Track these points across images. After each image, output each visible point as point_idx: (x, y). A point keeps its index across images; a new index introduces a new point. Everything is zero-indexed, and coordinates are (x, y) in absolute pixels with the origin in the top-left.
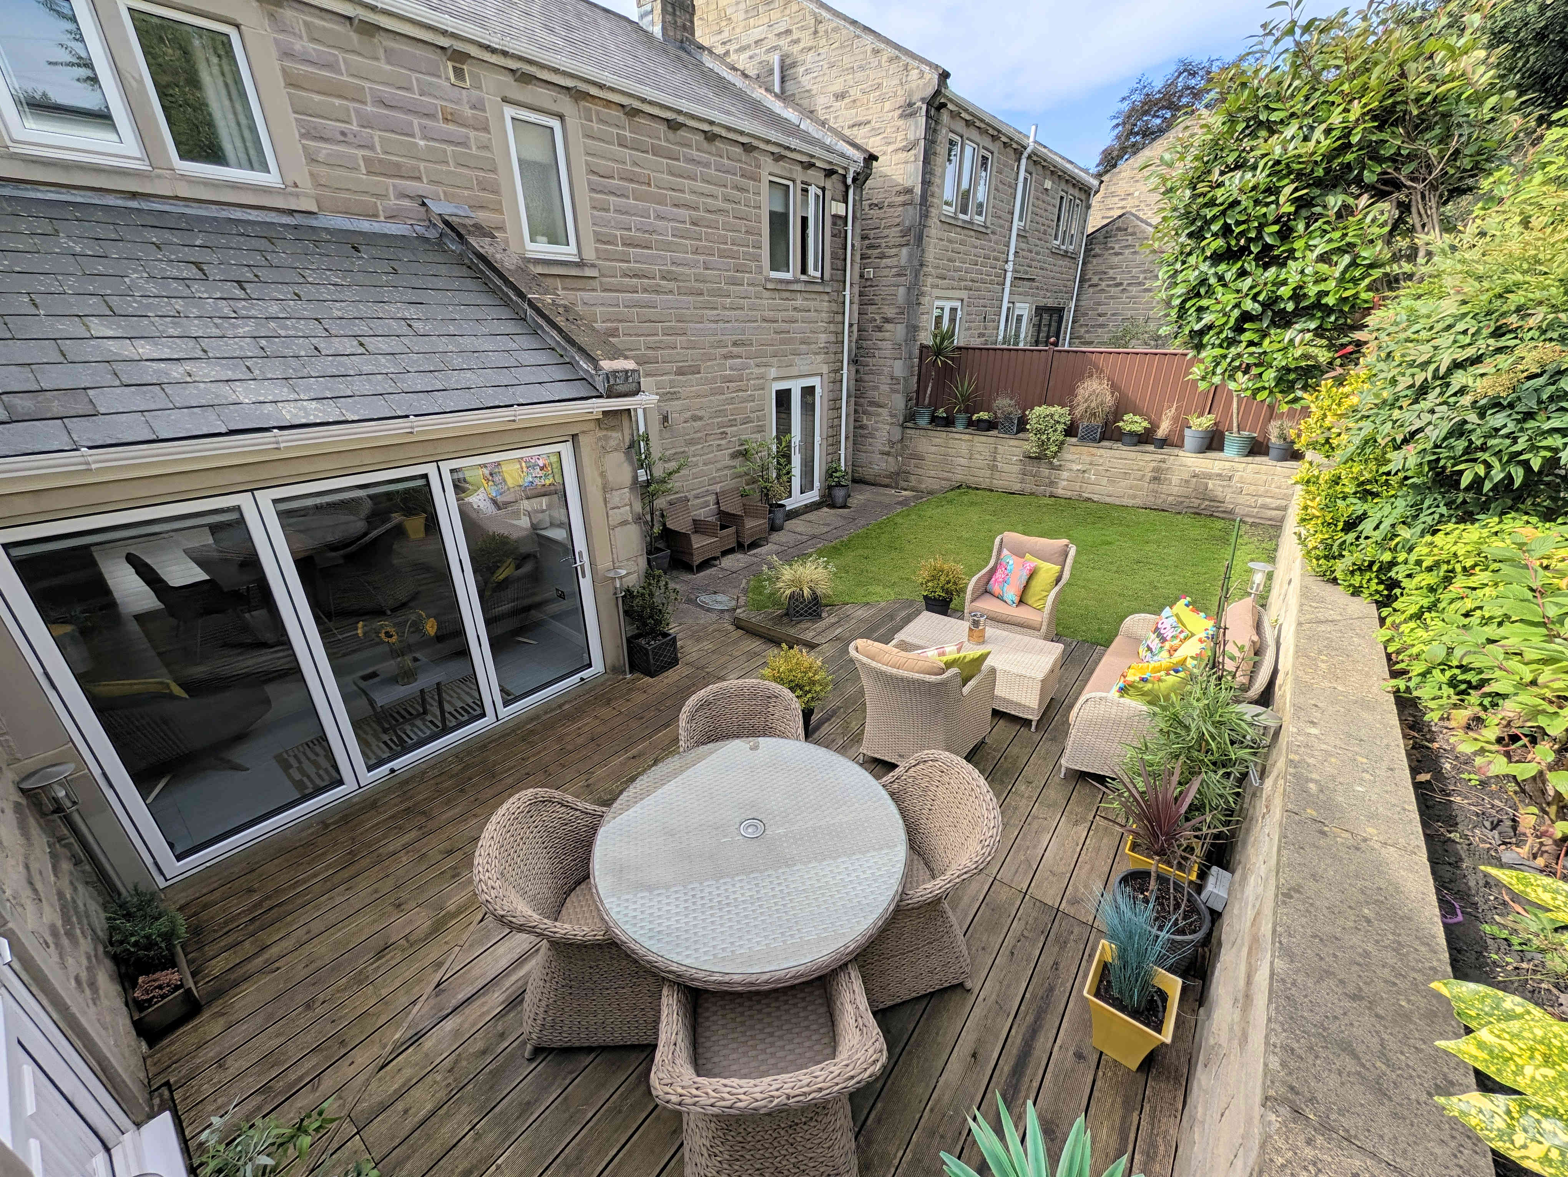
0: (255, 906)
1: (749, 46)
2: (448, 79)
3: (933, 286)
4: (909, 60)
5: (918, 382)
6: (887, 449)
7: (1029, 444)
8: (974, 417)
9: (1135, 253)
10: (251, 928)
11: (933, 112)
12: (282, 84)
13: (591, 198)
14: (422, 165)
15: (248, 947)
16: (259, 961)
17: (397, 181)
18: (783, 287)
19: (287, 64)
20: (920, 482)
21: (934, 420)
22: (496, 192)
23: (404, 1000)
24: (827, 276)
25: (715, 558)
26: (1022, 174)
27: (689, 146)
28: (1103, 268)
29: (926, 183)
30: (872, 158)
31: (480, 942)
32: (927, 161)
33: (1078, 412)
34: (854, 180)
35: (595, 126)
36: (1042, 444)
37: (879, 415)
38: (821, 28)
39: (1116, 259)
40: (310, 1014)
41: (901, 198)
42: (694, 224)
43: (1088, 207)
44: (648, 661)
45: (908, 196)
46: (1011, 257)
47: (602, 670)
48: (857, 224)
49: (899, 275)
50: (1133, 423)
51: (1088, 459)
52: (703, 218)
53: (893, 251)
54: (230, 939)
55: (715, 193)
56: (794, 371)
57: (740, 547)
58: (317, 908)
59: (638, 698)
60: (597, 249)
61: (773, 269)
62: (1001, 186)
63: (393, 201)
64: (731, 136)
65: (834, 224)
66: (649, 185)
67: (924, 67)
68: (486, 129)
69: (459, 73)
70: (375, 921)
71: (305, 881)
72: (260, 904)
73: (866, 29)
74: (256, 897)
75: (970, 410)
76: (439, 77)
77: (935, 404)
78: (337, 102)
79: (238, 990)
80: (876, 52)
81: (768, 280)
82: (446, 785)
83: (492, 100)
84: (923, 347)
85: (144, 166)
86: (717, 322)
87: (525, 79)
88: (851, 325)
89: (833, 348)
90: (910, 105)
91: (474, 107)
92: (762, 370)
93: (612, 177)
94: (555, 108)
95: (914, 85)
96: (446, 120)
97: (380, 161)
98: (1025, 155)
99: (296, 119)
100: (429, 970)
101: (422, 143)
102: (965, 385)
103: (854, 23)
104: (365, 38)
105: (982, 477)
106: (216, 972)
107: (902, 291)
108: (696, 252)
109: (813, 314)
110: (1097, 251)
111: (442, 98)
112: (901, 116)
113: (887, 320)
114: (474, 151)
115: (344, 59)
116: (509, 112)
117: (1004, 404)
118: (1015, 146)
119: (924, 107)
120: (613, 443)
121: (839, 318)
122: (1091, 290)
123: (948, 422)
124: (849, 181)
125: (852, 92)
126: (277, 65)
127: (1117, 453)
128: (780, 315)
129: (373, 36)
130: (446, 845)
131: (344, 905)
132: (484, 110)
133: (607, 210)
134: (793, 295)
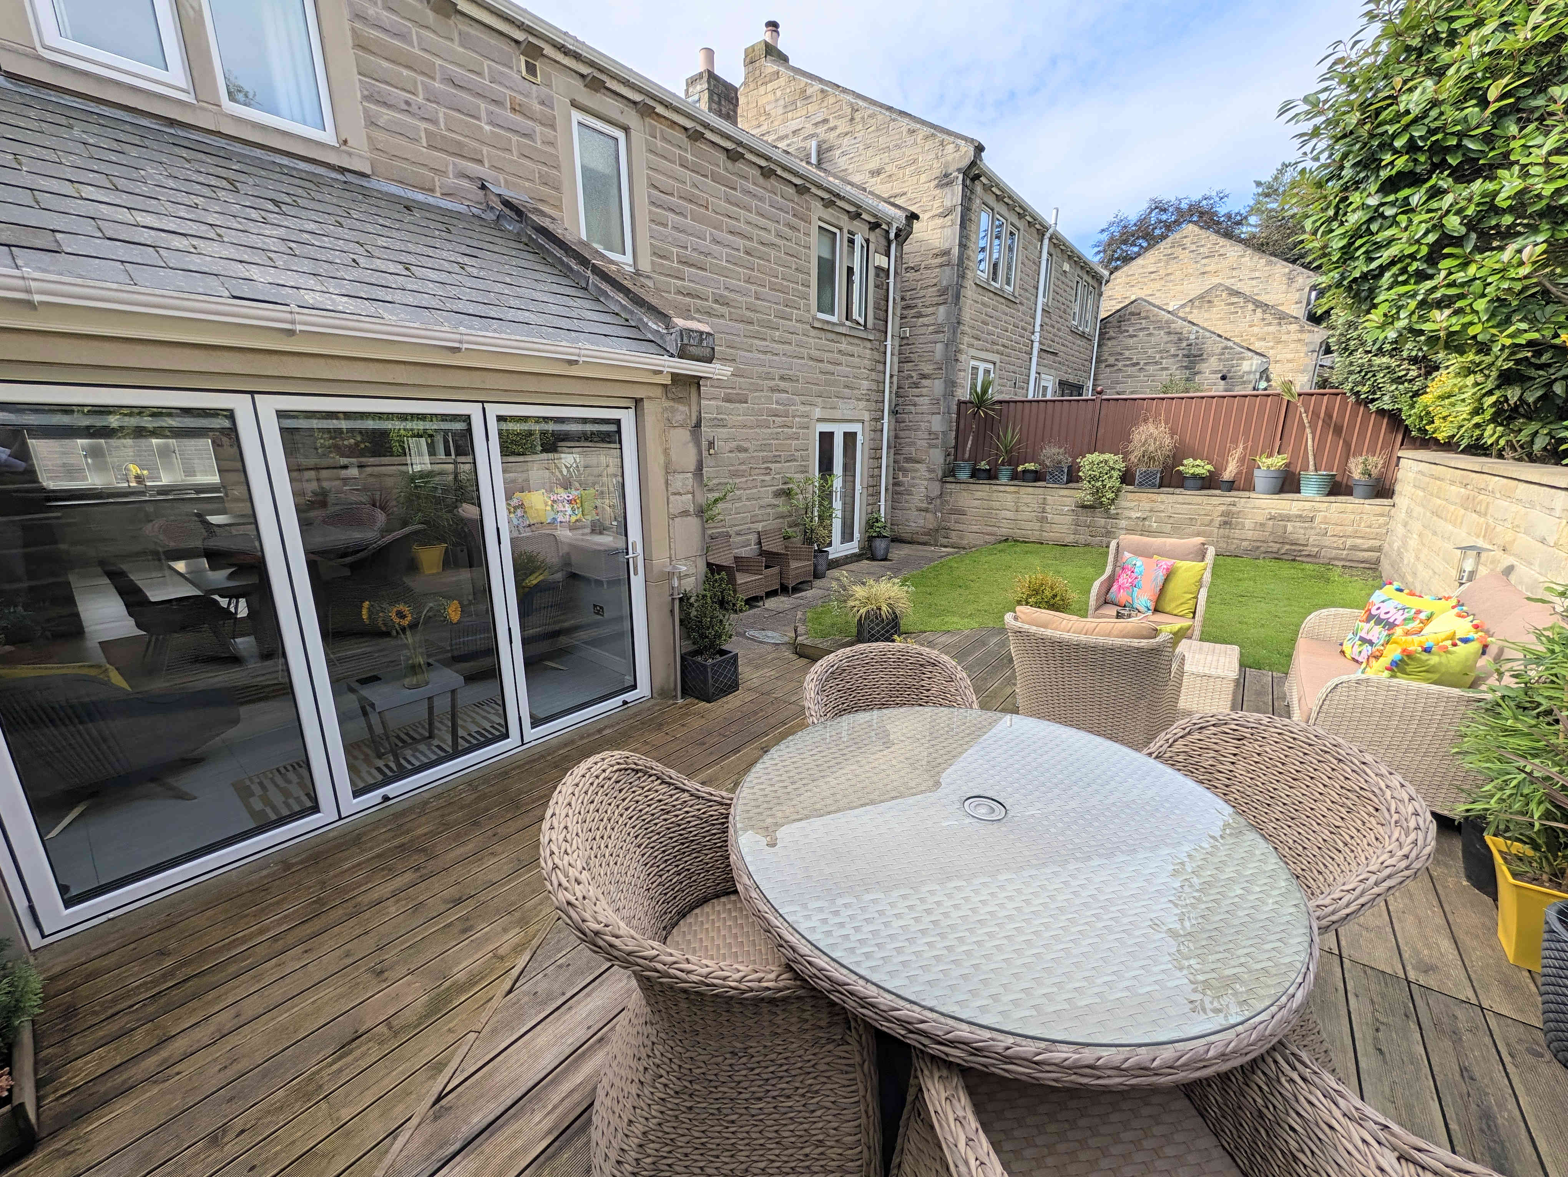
0: (164, 976)
1: (787, 136)
2: (520, 72)
3: (971, 346)
4: (945, 136)
5: (957, 438)
6: (925, 505)
7: (1083, 494)
8: (1020, 468)
9: (1150, 335)
10: (151, 1009)
11: (968, 182)
12: (350, 43)
13: (650, 212)
14: (485, 150)
15: (140, 1039)
16: (151, 1062)
17: (457, 160)
18: (829, 328)
19: (358, 25)
20: (961, 538)
21: (975, 474)
22: (557, 189)
23: (377, 1129)
24: (870, 324)
25: (762, 598)
26: (1045, 255)
27: (746, 178)
28: (1118, 349)
29: (963, 246)
30: (914, 216)
31: (507, 1025)
32: (963, 225)
33: (1133, 458)
34: (897, 236)
35: (659, 143)
36: (1097, 492)
37: (916, 471)
38: (858, 116)
39: (1131, 341)
40: (216, 1154)
41: (939, 260)
42: (747, 253)
43: (1100, 294)
44: (706, 681)
45: (945, 258)
46: (1037, 329)
47: (648, 693)
48: (898, 279)
49: (936, 332)
50: (1193, 466)
51: (1147, 506)
52: (756, 249)
53: (930, 310)
54: (113, 1027)
55: (769, 228)
56: (837, 415)
57: (784, 590)
58: (258, 978)
59: (695, 723)
60: (653, 263)
61: (820, 310)
62: (1026, 261)
63: (452, 180)
64: (785, 175)
65: (877, 275)
66: (707, 208)
67: (959, 141)
68: (553, 127)
69: (531, 69)
70: (342, 996)
71: (244, 940)
72: (170, 973)
73: (902, 113)
74: (168, 962)
75: (1013, 462)
76: (511, 68)
77: (975, 458)
78: (405, 72)
79: (107, 1110)
80: (912, 132)
81: (815, 318)
82: (454, 817)
83: (561, 101)
84: (960, 403)
85: (189, 98)
86: (766, 353)
87: (595, 84)
88: (891, 376)
89: (874, 396)
90: (946, 176)
91: (542, 103)
92: (807, 408)
93: (672, 194)
94: (623, 120)
95: (949, 158)
96: (513, 110)
97: (443, 137)
98: (1048, 235)
99: (360, 80)
100: (420, 1076)
101: (487, 128)
102: (1011, 436)
103: (890, 109)
104: (440, 17)
105: (1031, 530)
106: (78, 1081)
107: (939, 347)
108: (748, 281)
109: (857, 360)
110: (1112, 334)
111: (512, 89)
112: (937, 186)
113: (924, 376)
114: (539, 145)
115: (417, 32)
116: (577, 116)
117: (1052, 453)
118: (1038, 226)
119: (961, 176)
120: (679, 417)
121: (880, 367)
122: (1108, 370)
123: (991, 475)
124: (892, 236)
125: (887, 168)
126: (347, 25)
127: (1180, 498)
128: (826, 356)
129: (448, 17)
130: (453, 892)
131: (300, 974)
132: (552, 109)
133: (665, 225)
134: (838, 338)
